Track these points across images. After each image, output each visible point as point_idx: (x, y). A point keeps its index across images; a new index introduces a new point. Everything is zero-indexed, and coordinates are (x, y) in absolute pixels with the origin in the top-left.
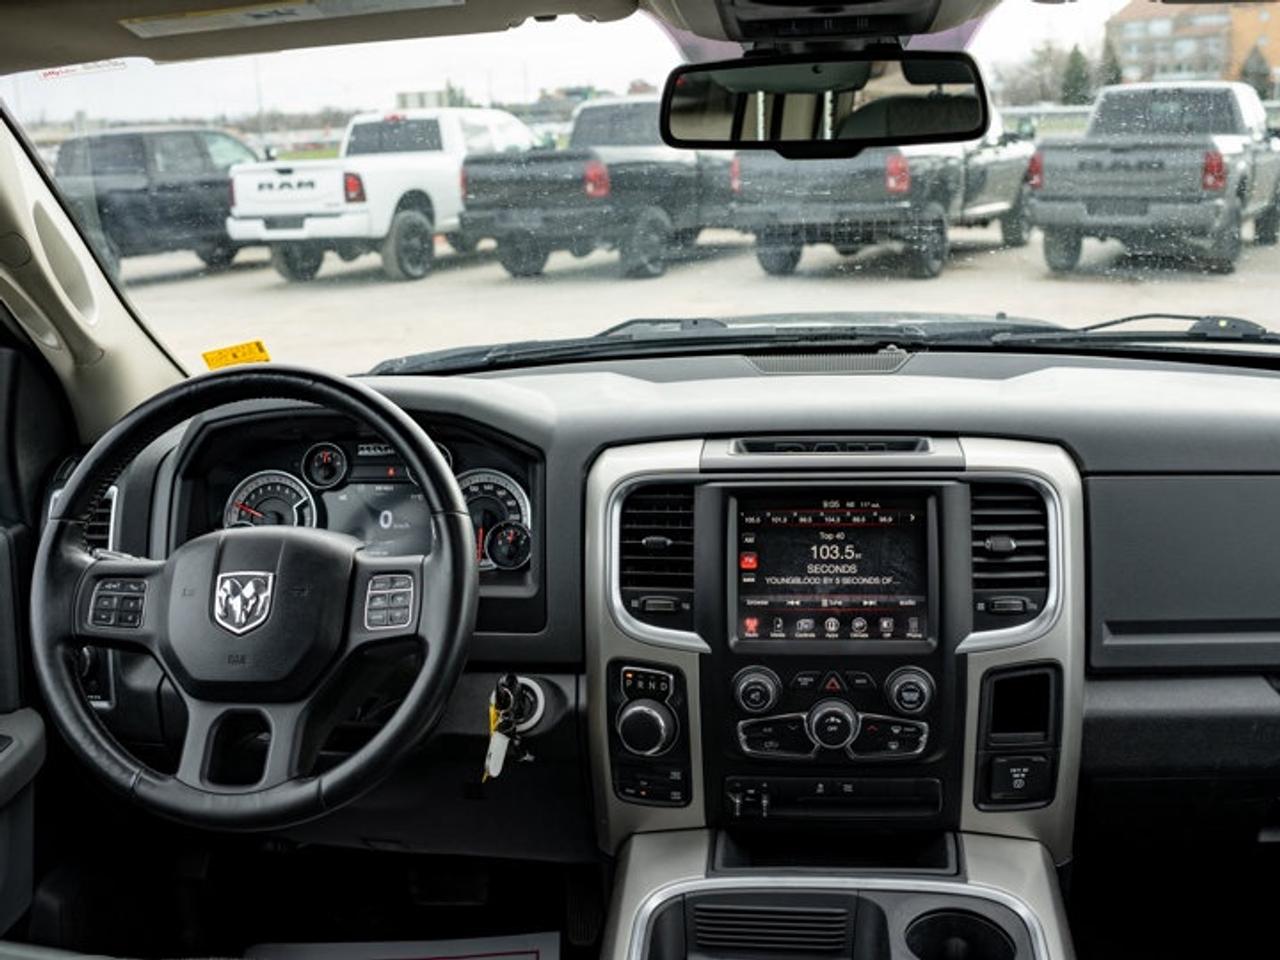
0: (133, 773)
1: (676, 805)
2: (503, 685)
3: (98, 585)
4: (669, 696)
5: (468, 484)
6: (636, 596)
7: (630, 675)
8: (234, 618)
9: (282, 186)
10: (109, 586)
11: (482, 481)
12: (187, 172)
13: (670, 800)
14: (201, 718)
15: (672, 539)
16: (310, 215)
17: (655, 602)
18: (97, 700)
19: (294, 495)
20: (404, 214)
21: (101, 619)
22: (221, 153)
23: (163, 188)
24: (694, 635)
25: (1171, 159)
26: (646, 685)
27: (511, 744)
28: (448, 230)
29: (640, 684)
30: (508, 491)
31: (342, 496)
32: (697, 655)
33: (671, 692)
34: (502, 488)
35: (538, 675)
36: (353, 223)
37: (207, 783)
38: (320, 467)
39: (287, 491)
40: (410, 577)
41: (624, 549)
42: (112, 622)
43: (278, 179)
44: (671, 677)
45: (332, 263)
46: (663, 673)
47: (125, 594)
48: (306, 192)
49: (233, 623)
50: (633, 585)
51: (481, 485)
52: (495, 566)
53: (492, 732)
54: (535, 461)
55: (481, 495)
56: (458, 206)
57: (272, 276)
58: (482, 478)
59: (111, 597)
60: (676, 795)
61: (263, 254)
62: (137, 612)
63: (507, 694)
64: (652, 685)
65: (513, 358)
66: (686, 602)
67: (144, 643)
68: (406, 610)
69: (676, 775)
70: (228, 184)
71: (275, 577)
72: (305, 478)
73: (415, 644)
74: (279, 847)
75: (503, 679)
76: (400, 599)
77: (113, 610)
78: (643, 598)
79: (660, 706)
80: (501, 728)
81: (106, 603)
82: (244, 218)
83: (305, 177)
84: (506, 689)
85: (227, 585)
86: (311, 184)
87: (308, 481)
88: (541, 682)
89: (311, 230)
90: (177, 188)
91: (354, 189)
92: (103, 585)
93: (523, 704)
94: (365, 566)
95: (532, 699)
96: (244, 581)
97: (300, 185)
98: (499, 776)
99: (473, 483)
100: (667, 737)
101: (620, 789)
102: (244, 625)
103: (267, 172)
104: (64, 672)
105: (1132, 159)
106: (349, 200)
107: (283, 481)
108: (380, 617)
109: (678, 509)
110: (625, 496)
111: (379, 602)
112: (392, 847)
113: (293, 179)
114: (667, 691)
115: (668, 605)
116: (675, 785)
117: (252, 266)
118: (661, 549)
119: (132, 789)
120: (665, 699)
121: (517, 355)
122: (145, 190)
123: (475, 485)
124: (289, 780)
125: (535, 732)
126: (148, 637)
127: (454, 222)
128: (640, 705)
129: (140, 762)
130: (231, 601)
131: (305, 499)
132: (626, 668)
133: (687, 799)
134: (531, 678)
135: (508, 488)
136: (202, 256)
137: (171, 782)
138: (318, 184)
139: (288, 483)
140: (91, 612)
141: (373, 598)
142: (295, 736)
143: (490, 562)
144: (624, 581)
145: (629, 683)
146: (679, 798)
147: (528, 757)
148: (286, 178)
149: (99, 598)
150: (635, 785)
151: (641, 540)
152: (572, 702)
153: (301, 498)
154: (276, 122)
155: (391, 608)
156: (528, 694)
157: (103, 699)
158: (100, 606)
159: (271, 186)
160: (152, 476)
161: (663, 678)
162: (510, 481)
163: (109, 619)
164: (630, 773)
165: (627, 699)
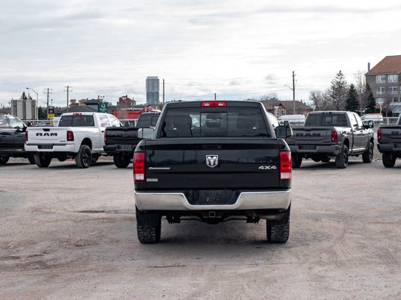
9: (45, 135)
16: (54, 144)
20: (84, 146)
25: (322, 133)
43: (44, 132)
48: (54, 137)
83: (54, 132)
86: (56, 134)
91: (70, 136)
97: (52, 134)
103: (39, 130)
105: (312, 133)
106: (68, 140)
113: (49, 133)
138: (58, 134)
148: (47, 132)
159: (41, 134)
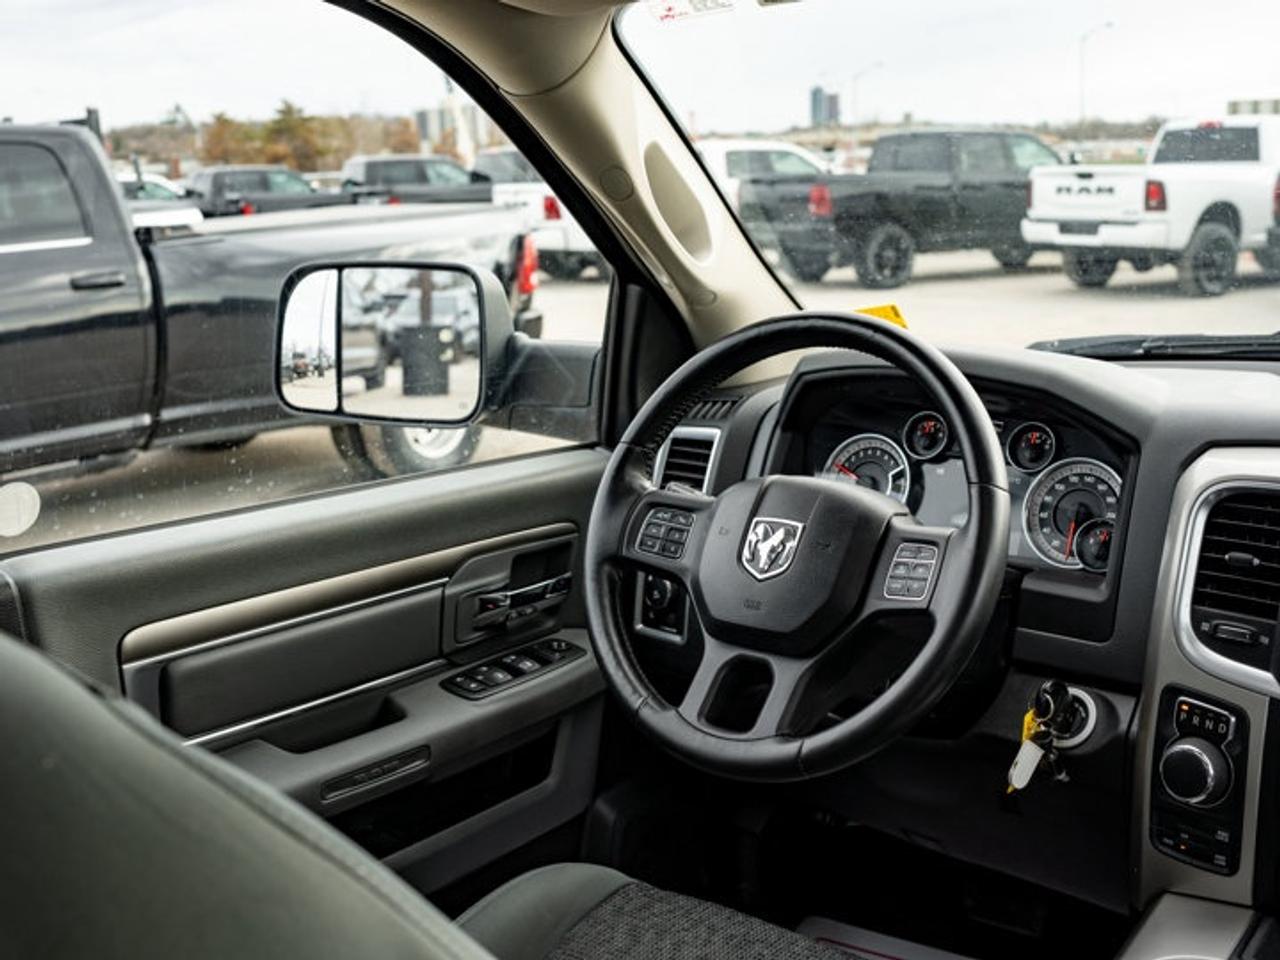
0: (641, 696)
1: (1217, 870)
2: (1045, 691)
3: (652, 512)
4: (1227, 741)
5: (1069, 473)
6: (1208, 618)
7: (1185, 707)
8: (758, 563)
9: (1081, 190)
10: (660, 515)
11: (1084, 471)
12: (992, 174)
13: (1213, 864)
14: (715, 656)
15: (1262, 559)
16: (1106, 222)
17: (1229, 628)
18: (673, 633)
19: (892, 462)
20: (1208, 227)
21: (646, 545)
22: (1024, 154)
23: (965, 187)
24: (1268, 676)
26: (1202, 722)
27: (1044, 757)
28: (1256, 246)
29: (1196, 720)
30: (1110, 487)
31: (940, 470)
32: (1268, 699)
33: (1230, 737)
34: (1103, 482)
35: (1095, 690)
36: (1150, 232)
37: (703, 720)
38: (922, 436)
39: (886, 457)
40: (936, 549)
41: (1203, 562)
42: (656, 550)
43: (1077, 184)
44: (1233, 719)
45: (1125, 274)
46: (1226, 713)
47: (672, 524)
48: (1105, 198)
49: (756, 567)
50: (1210, 606)
51: (1081, 476)
52: (1081, 566)
53: (1024, 738)
54: (1129, 452)
55: (1080, 486)
56: (1268, 221)
57: (1063, 281)
58: (1085, 469)
59: (660, 526)
60: (1221, 860)
61: (1055, 259)
62: (681, 544)
63: (1047, 701)
64: (1209, 724)
65: (1170, 351)
66: (1266, 635)
67: (680, 575)
68: (923, 583)
69: (1223, 836)
70: (1027, 187)
71: (804, 528)
72: (905, 446)
73: (923, 619)
74: (828, 819)
75: (1048, 685)
76: (921, 570)
77: (658, 538)
78: (1215, 622)
79: (1216, 751)
80: (1037, 738)
81: (654, 531)
82: (1040, 221)
83: (1105, 183)
84: (1048, 697)
85: (760, 530)
86: (1111, 190)
87: (907, 449)
88: (1096, 698)
89: (1106, 237)
90: (980, 188)
91: (1156, 196)
92: (656, 513)
93: (1069, 717)
94: (899, 531)
95: (1084, 715)
96: (774, 528)
97: (1100, 190)
98: (1024, 789)
99: (1074, 472)
100: (1214, 787)
101: (1157, 836)
102: (766, 572)
103: (1066, 175)
104: (606, 588)
106: (1148, 208)
107: (884, 447)
108: (899, 586)
109: (1262, 523)
110: (1213, 502)
111: (901, 571)
112: (930, 845)
113: (1092, 184)
114: (1227, 733)
115: (1243, 635)
116: (1221, 847)
117: (1042, 270)
118: (1246, 568)
119: (637, 711)
120: (1221, 743)
121: (1173, 347)
122: (948, 188)
123: (1075, 475)
124: (777, 736)
125: (1077, 752)
126: (684, 570)
127: (1260, 238)
128: (1191, 744)
129: (651, 687)
130: (760, 546)
131: (902, 467)
132: (1182, 698)
133: (1232, 868)
134: (1087, 692)
135: (1110, 482)
136: (997, 255)
137: (672, 713)
138: (1117, 189)
139: (888, 449)
140: (640, 536)
141: (898, 564)
142: (794, 693)
143: (1077, 560)
144: (1197, 598)
145: (1183, 716)
146: (1224, 864)
147: (1063, 777)
148: (1085, 183)
149: (649, 525)
150: (1175, 836)
151: (1224, 554)
152: (1123, 726)
153: (897, 465)
154: (1096, 130)
155: (911, 579)
156: (1081, 709)
157: (677, 633)
158: (648, 532)
159: (1069, 190)
160: (755, 424)
161: (1224, 719)
162: (1113, 476)
163: (653, 547)
164: (1169, 819)
165: (1178, 734)
